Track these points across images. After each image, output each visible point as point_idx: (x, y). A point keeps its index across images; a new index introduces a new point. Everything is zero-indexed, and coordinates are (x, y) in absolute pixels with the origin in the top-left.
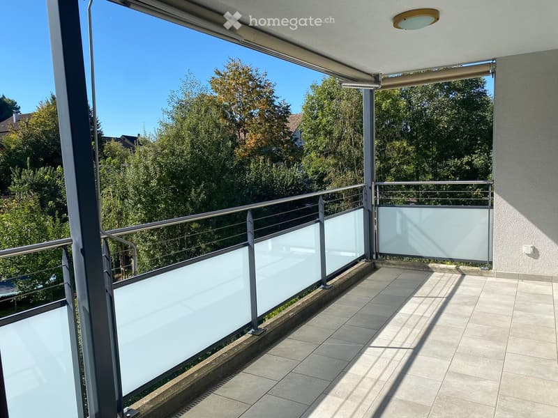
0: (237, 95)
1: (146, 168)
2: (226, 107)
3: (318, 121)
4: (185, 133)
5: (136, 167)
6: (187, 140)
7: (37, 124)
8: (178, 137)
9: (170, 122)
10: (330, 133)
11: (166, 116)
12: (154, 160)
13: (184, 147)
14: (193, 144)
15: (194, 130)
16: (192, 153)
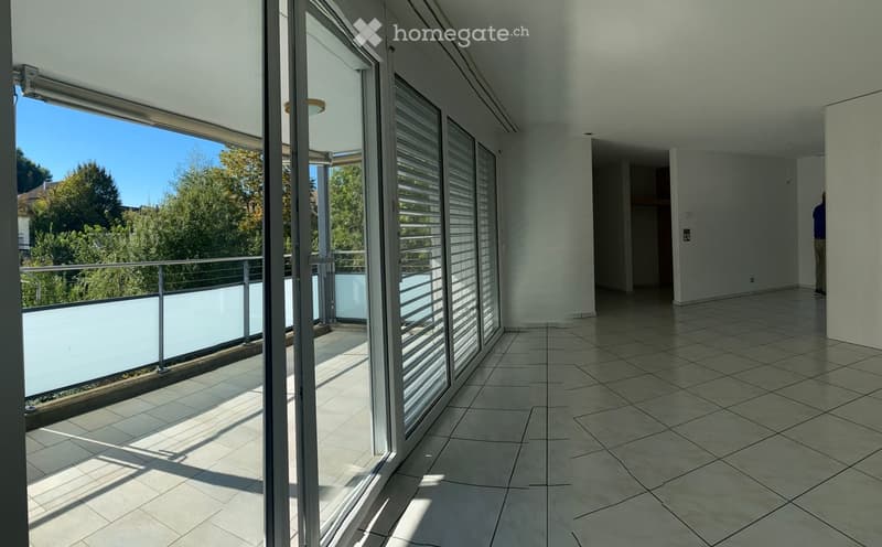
0: (247, 168)
1: (147, 236)
2: (233, 180)
3: (342, 195)
4: (186, 204)
5: (139, 235)
6: (187, 211)
7: (63, 192)
8: (180, 207)
9: (175, 194)
10: (356, 207)
11: (172, 188)
12: (156, 228)
13: (182, 218)
14: (192, 214)
15: (195, 202)
16: (190, 223)
